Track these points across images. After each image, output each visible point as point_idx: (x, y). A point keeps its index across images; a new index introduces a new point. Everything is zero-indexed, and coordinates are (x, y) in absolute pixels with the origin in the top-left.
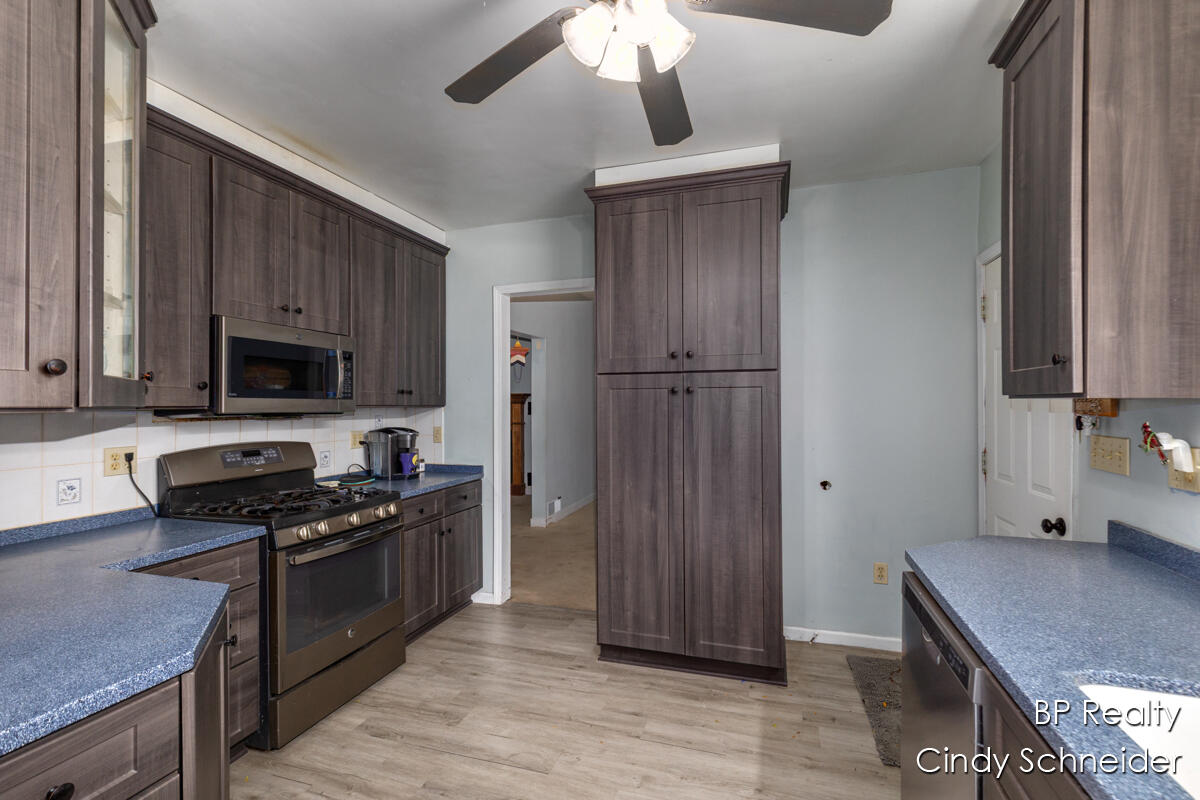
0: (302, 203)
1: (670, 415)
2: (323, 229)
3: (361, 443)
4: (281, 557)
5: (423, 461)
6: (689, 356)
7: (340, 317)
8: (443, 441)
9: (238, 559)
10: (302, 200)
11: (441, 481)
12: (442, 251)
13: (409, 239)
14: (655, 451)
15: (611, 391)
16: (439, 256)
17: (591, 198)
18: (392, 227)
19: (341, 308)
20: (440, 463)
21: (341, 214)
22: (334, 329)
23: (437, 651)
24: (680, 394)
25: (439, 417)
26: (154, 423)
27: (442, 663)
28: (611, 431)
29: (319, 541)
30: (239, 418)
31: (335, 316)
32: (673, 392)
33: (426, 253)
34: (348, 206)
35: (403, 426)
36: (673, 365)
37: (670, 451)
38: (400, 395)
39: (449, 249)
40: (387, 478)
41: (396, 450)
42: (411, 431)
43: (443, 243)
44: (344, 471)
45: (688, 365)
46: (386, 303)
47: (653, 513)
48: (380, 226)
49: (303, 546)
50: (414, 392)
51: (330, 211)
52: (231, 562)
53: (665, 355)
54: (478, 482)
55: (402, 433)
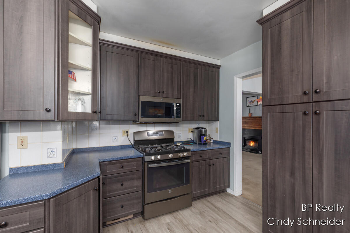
0: (165, 61)
1: (304, 127)
2: (172, 67)
3: (192, 132)
4: (146, 164)
5: (212, 139)
6: (316, 92)
7: (177, 93)
8: (218, 133)
9: (135, 162)
10: (165, 60)
11: (218, 146)
12: (218, 67)
13: (204, 65)
14: (293, 146)
15: (269, 114)
16: (216, 69)
17: (260, 24)
18: (196, 62)
19: (178, 90)
20: (217, 140)
21: (178, 62)
22: (175, 96)
23: (204, 206)
24: (311, 114)
25: (217, 124)
26: (133, 124)
27: (203, 211)
28: (269, 134)
29: (159, 161)
30: (146, 123)
31: (176, 92)
32: (305, 114)
33: (210, 68)
34: (180, 58)
35: (202, 127)
36: (305, 99)
37: (303, 147)
38: (200, 117)
39: (221, 66)
40: (197, 143)
41: (200, 134)
42: (204, 129)
43: (219, 64)
44: (186, 140)
45: (315, 98)
46: (194, 87)
47: (292, 179)
48: (192, 63)
49: (153, 162)
50: (205, 116)
51: (174, 61)
52: (133, 163)
53: (300, 93)
54: (229, 148)
55: (201, 129)
